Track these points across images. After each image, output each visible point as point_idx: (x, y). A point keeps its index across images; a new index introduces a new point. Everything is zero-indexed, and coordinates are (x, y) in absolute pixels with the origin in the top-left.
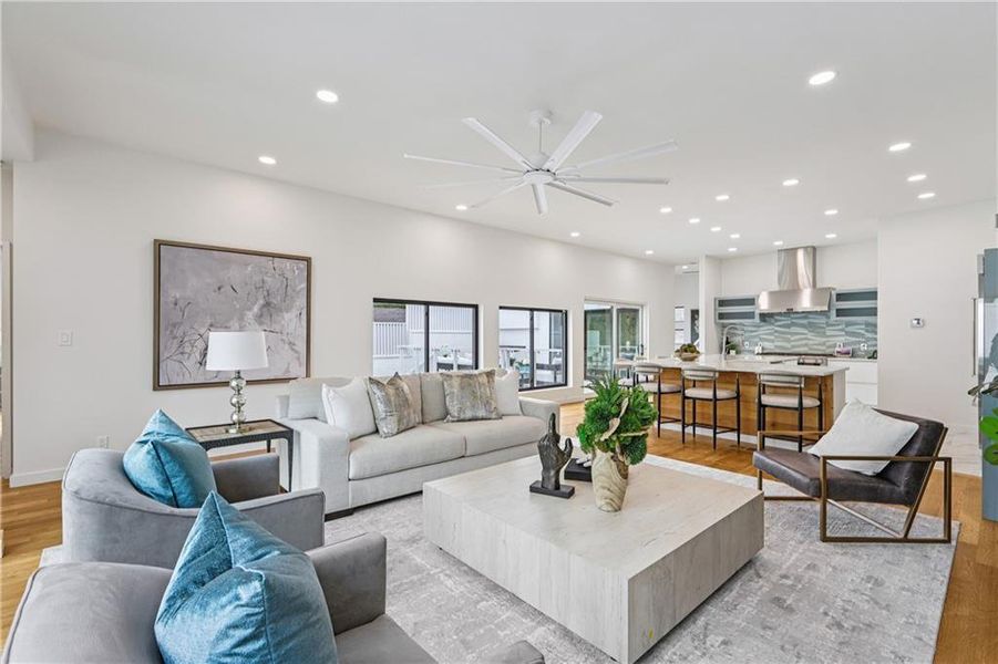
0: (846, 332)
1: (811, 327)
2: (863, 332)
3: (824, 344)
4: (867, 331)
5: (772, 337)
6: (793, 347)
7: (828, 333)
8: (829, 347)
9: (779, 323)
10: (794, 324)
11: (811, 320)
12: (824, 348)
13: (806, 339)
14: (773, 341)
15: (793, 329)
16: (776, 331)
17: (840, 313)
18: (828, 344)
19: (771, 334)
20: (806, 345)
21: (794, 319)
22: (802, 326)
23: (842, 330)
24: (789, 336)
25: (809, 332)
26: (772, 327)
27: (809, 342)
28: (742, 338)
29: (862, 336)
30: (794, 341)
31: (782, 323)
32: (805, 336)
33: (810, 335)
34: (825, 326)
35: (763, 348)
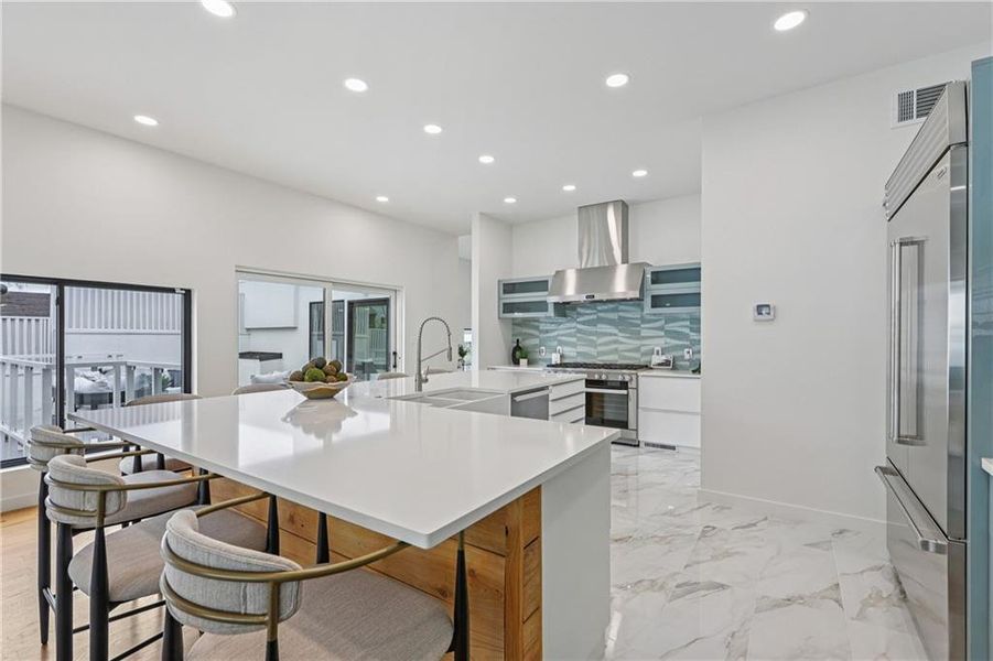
1: (621, 324)
2: (687, 331)
3: (637, 350)
4: (690, 329)
5: (574, 340)
7: (644, 333)
8: (643, 354)
9: (582, 319)
10: (600, 320)
12: (637, 355)
13: (615, 342)
14: (574, 345)
15: (602, 328)
16: (579, 331)
17: (657, 301)
18: (643, 349)
19: (570, 335)
20: (616, 351)
21: (600, 311)
22: (610, 322)
23: (661, 329)
24: (594, 338)
25: (620, 331)
26: (574, 324)
27: (621, 347)
28: (537, 341)
29: (686, 337)
30: (600, 345)
31: (586, 318)
32: (614, 338)
33: (621, 337)
34: (639, 322)
35: (562, 356)
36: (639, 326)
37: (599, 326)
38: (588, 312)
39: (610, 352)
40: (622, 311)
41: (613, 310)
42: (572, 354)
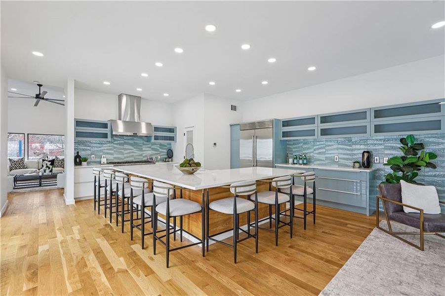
0: (152, 149)
1: (134, 145)
2: (158, 148)
3: (141, 155)
4: (160, 148)
5: (112, 152)
6: (125, 157)
7: (144, 149)
8: (144, 157)
9: (116, 142)
10: (125, 143)
11: (135, 141)
12: (142, 157)
13: (133, 152)
14: (112, 154)
15: (126, 146)
16: (115, 148)
18: (143, 155)
19: (110, 150)
20: (133, 156)
21: (125, 139)
22: (130, 144)
23: (150, 147)
24: (123, 151)
25: (134, 148)
26: (112, 145)
27: (134, 154)
28: (89, 152)
29: (158, 150)
30: (126, 154)
31: (119, 142)
32: (132, 151)
33: (135, 150)
34: (142, 144)
35: (107, 160)
36: (142, 146)
37: (125, 146)
38: (119, 139)
39: (130, 157)
40: (136, 140)
41: (131, 139)
42: (111, 158)
